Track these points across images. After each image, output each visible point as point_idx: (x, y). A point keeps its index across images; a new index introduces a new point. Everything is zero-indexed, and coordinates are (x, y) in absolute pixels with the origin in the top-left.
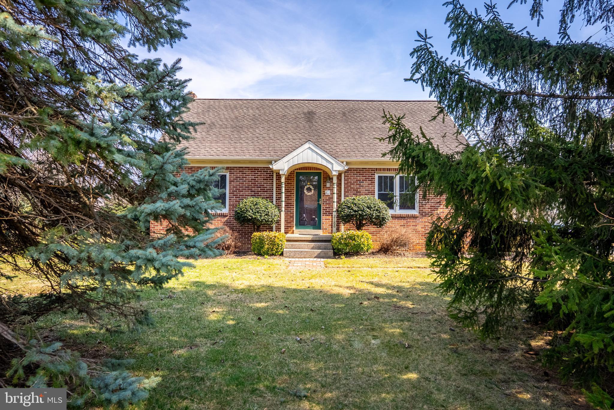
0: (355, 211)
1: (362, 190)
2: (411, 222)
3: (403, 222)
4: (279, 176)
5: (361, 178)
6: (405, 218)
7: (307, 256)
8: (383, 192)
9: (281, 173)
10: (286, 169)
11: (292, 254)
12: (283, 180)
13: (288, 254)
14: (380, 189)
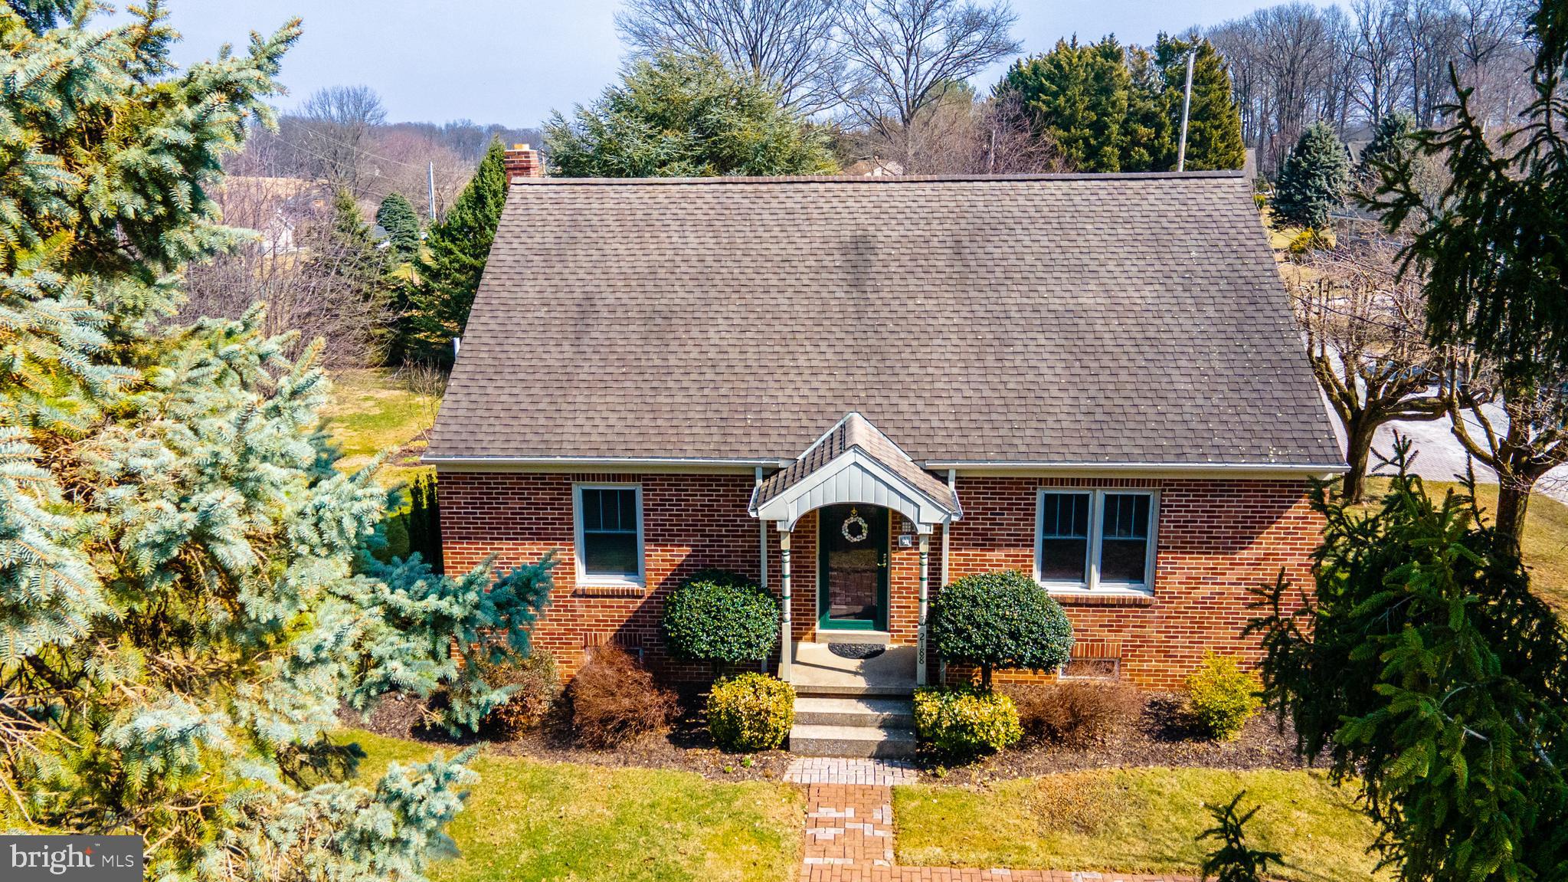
0: (977, 647)
1: (1000, 534)
2: (1131, 616)
3: (1107, 616)
4: (775, 536)
5: (996, 503)
6: (1113, 606)
7: (849, 753)
8: (1057, 537)
9: (780, 528)
10: (794, 517)
11: (811, 748)
12: (786, 544)
13: (801, 746)
14: (1048, 528)
